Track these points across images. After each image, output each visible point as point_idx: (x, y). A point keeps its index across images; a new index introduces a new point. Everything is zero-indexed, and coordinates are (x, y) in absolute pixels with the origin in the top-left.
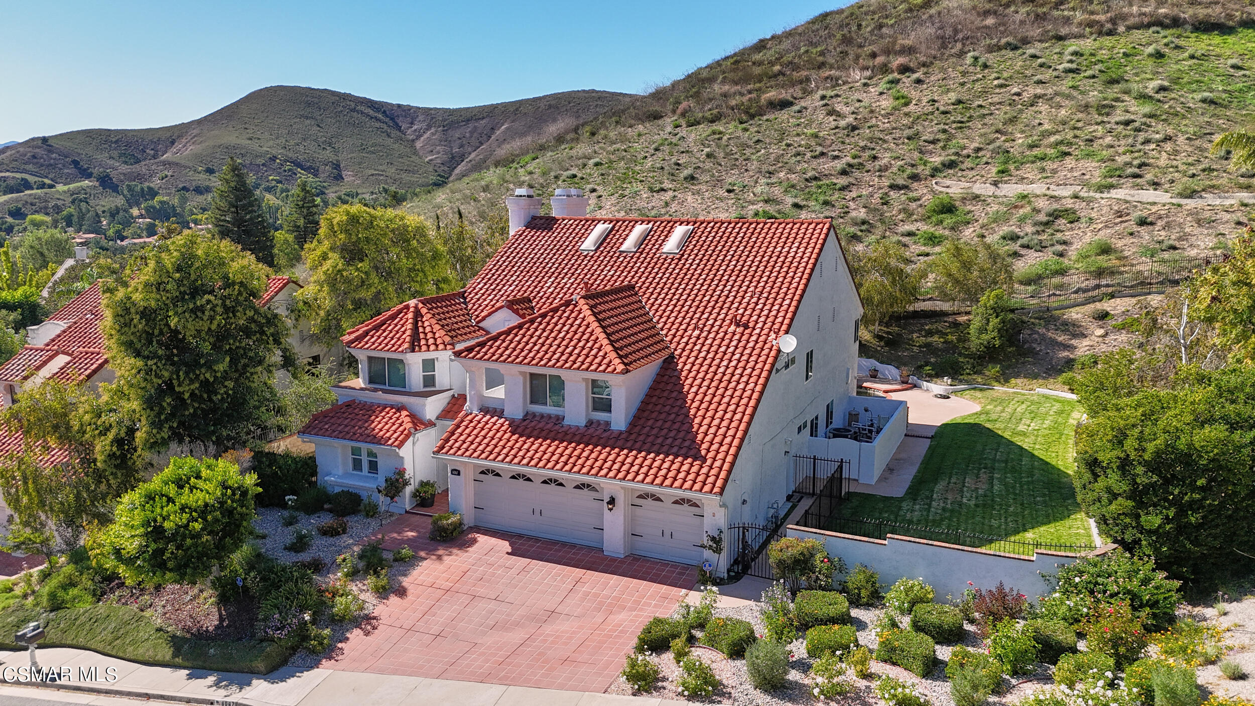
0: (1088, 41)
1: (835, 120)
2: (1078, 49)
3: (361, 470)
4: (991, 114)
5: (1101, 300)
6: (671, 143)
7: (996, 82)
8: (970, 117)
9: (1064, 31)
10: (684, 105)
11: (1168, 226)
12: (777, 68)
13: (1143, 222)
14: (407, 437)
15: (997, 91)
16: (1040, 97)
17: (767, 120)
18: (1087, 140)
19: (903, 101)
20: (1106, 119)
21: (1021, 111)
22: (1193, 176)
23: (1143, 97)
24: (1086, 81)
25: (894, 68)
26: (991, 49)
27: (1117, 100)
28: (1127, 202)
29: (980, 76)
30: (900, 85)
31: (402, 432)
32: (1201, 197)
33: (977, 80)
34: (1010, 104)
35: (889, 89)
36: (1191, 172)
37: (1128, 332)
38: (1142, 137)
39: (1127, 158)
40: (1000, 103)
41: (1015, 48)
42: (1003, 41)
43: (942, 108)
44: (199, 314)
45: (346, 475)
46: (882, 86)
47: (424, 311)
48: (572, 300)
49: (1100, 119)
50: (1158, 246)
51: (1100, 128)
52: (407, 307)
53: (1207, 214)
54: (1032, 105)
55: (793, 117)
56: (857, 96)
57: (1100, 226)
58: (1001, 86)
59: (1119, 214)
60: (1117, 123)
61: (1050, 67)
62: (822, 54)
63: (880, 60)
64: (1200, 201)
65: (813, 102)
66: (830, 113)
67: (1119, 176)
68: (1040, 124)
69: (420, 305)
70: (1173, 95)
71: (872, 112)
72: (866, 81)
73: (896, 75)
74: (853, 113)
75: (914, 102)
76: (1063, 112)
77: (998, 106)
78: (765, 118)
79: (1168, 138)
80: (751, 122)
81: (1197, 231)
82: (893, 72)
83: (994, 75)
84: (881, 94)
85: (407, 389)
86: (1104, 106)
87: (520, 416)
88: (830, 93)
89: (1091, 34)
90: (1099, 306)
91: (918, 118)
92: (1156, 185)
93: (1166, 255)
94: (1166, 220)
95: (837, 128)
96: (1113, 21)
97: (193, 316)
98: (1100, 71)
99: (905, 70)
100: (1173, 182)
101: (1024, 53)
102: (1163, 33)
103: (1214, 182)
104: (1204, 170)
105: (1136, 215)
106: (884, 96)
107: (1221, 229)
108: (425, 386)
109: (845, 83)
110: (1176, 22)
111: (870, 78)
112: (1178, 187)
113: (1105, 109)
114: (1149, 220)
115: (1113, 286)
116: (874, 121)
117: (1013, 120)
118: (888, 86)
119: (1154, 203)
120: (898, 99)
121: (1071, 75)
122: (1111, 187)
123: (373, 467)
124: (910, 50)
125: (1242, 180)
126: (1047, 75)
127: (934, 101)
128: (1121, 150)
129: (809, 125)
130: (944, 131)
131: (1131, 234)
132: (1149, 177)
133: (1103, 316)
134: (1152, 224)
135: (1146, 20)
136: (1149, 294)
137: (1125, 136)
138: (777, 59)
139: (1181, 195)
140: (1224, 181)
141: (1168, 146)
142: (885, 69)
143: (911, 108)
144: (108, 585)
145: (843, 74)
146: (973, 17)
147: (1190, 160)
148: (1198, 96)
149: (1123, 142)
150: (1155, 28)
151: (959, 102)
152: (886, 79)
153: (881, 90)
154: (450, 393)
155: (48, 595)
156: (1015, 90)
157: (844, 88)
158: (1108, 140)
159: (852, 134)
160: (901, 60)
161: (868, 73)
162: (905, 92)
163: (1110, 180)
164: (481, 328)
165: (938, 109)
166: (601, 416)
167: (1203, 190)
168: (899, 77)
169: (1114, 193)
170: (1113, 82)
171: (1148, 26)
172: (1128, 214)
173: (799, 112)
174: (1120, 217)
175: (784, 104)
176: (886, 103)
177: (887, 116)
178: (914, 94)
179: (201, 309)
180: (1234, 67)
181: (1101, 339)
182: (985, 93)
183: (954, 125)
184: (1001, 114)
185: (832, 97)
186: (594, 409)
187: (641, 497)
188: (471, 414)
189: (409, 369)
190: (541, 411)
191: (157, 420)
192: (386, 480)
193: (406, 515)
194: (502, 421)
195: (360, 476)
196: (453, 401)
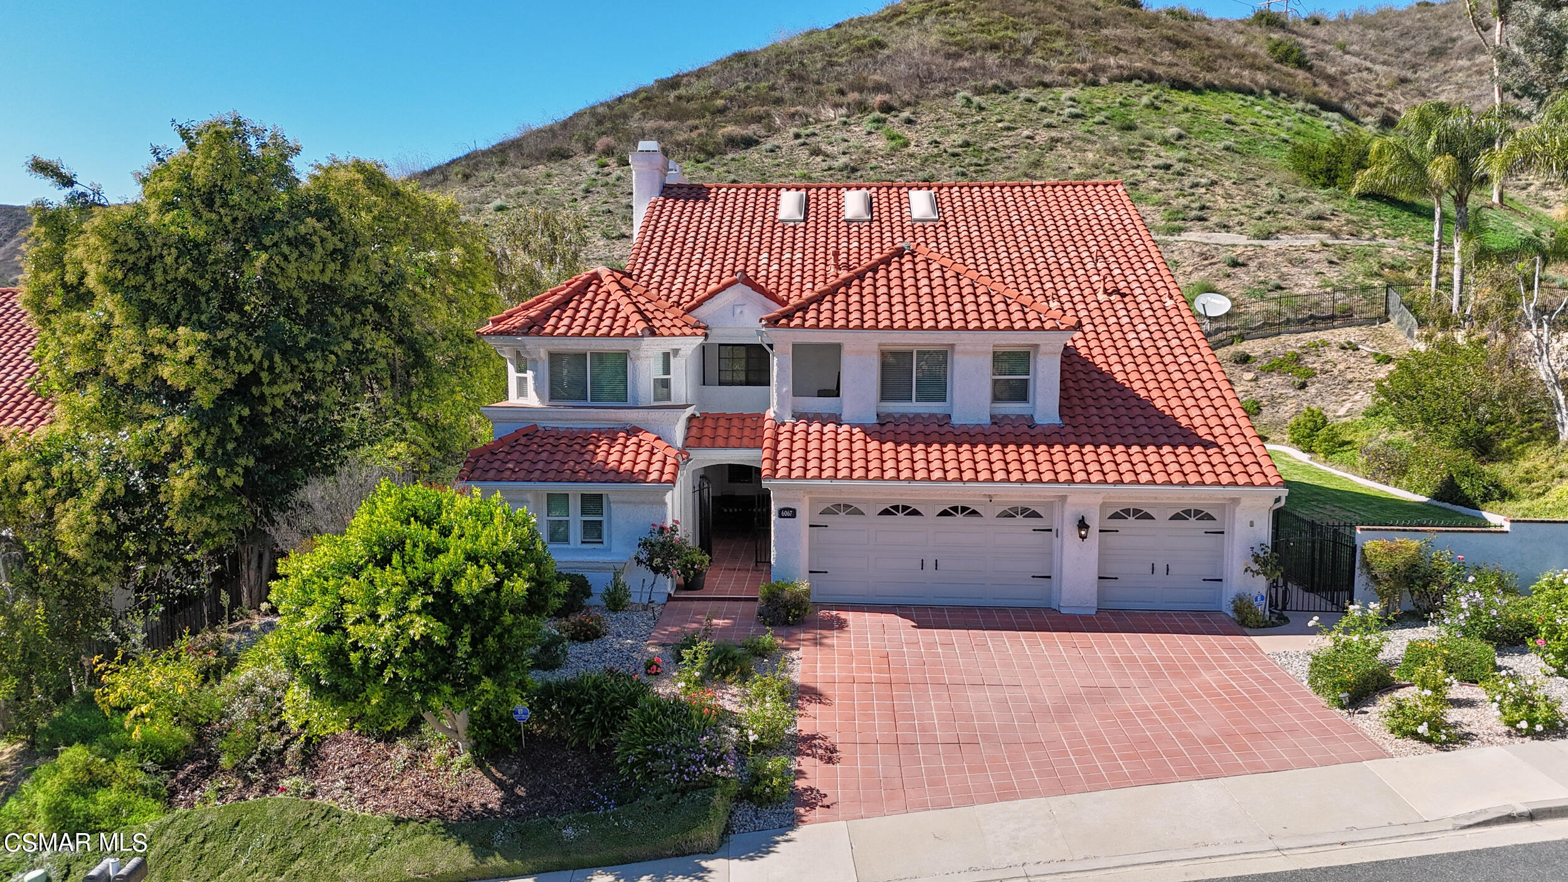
0: (1076, 90)
1: (824, 161)
2: (1073, 95)
3: (566, 540)
4: (1009, 157)
5: (1232, 343)
6: (607, 184)
7: (1000, 125)
8: (987, 160)
9: (1047, 78)
10: (601, 143)
11: (1260, 266)
12: (720, 102)
13: (1235, 264)
14: (678, 466)
15: (1005, 133)
16: (1057, 141)
17: (733, 159)
18: (1131, 184)
19: (901, 141)
20: (1141, 163)
21: (1043, 155)
22: (1260, 218)
23: (1165, 142)
24: (1096, 127)
25: (876, 106)
26: (979, 91)
27: (1143, 145)
28: (1207, 244)
29: (979, 118)
30: (888, 125)
31: (664, 462)
32: (1277, 238)
33: (978, 122)
34: (1027, 148)
35: (878, 128)
36: (1256, 215)
37: (1280, 374)
38: (1187, 181)
39: (1182, 201)
40: (1014, 146)
41: (1005, 92)
42: (991, 83)
43: (950, 150)
46: (867, 125)
48: (904, 249)
49: (1135, 163)
50: (1262, 287)
51: (1139, 172)
52: (596, 276)
53: (1296, 255)
54: (1052, 150)
55: (766, 157)
56: (839, 135)
57: (1190, 269)
58: (1008, 129)
59: (1204, 256)
60: (1155, 167)
61: (1053, 112)
62: (772, 88)
63: (853, 96)
64: (1280, 242)
65: (785, 139)
66: (816, 152)
67: (1184, 219)
68: (1070, 168)
70: (1194, 143)
71: (868, 152)
72: (844, 119)
73: (877, 114)
74: (844, 153)
75: (913, 143)
76: (1090, 155)
77: (1014, 150)
78: (730, 156)
79: (1213, 183)
80: (712, 161)
81: (1293, 270)
82: (873, 110)
83: (994, 118)
84: (870, 133)
85: (630, 403)
86: (1135, 151)
87: (874, 419)
88: (803, 131)
89: (1077, 83)
90: (1232, 349)
91: (926, 160)
92: (1226, 227)
93: (1276, 294)
94: (1257, 261)
95: (830, 169)
96: (1092, 70)
98: (1107, 118)
99: (887, 108)
100: (1242, 224)
101: (1018, 97)
102: (1147, 86)
103: (1283, 224)
104: (1269, 213)
105: (1225, 255)
106: (874, 136)
107: (1318, 267)
108: (656, 399)
109: (818, 121)
110: (1152, 78)
111: (848, 117)
112: (1252, 231)
113: (1136, 153)
114: (1240, 260)
115: (1236, 328)
116: (874, 163)
117: (1037, 164)
118: (875, 125)
119: (1234, 245)
120: (893, 139)
121: (1080, 120)
122: (1180, 230)
123: (593, 532)
124: (887, 88)
125: (1309, 222)
126: (1052, 119)
127: (936, 142)
128: (1173, 193)
129: (792, 164)
130: (964, 174)
131: (1229, 276)
132: (1214, 219)
133: (1244, 360)
134: (1244, 265)
135: (1126, 73)
136: (1279, 334)
137: (1169, 181)
138: (712, 93)
139: (1256, 237)
140: (1291, 222)
141: (1218, 190)
142: (862, 108)
143: (912, 149)
145: (812, 112)
146: (940, 60)
147: (1249, 203)
148: (1221, 146)
149: (1169, 186)
150: (1137, 82)
151: (967, 144)
152: (871, 116)
153: (868, 129)
154: (688, 412)
156: (1026, 133)
157: (819, 126)
158: (1153, 184)
159: (853, 176)
160: (879, 98)
161: (844, 111)
162: (896, 131)
163: (1177, 223)
165: (945, 151)
166: (1013, 408)
167: (1278, 232)
168: (883, 115)
169: (1185, 236)
170: (1130, 128)
171: (1129, 79)
172: (1213, 257)
173: (772, 151)
174: (1206, 259)
175: (749, 143)
176: (880, 143)
177: (889, 156)
178: (909, 134)
180: (1228, 122)
181: (1253, 384)
182: (990, 136)
183: (972, 169)
184: (1022, 157)
185: (808, 136)
186: (996, 398)
187: (1116, 516)
188: (784, 424)
189: (635, 369)
190: (902, 411)
191: (220, 452)
192: (644, 544)
193: (671, 603)
194: (846, 427)
195: (568, 549)
196: (695, 422)
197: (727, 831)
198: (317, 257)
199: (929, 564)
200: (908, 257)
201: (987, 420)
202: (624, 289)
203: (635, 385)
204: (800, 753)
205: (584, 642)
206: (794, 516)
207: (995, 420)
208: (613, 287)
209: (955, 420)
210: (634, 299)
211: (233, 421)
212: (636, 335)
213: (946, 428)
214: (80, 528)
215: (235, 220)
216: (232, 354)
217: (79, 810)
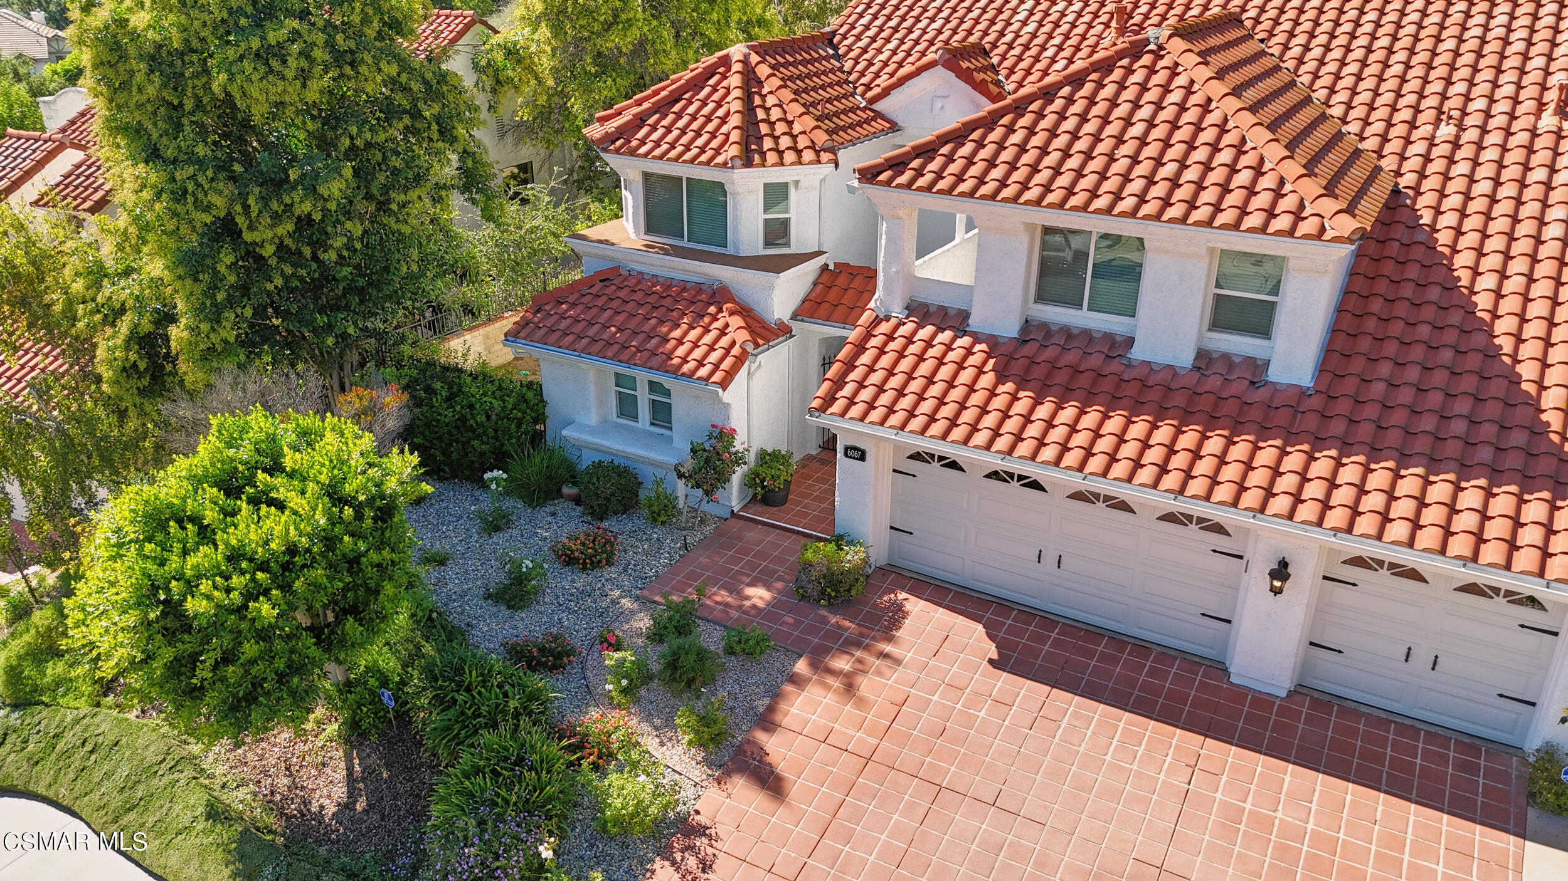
3: (635, 418)
14: (740, 360)
31: (728, 351)
44: (274, 63)
45: (605, 426)
47: (763, 71)
48: (1147, 42)
52: (726, 61)
69: (754, 58)
85: (730, 250)
87: (1010, 329)
97: (263, 69)
108: (768, 243)
123: (662, 414)
154: (819, 261)
164: (879, 115)
166: (1237, 344)
179: (279, 52)
186: (1218, 323)
187: (1356, 561)
188: (887, 318)
189: (735, 205)
190: (1060, 321)
191: (208, 303)
192: (695, 450)
193: (733, 522)
194: (966, 341)
195: (633, 430)
196: (826, 274)
198: (290, 74)
199: (1050, 560)
200: (1146, 59)
201: (1185, 358)
202: (751, 80)
203: (735, 227)
205: (584, 569)
206: (862, 457)
207: (1204, 359)
208: (735, 80)
209: (1137, 353)
210: (757, 100)
211: (221, 268)
212: (725, 165)
213: (1114, 366)
215: (204, 24)
216: (190, 199)
217: (30, 678)
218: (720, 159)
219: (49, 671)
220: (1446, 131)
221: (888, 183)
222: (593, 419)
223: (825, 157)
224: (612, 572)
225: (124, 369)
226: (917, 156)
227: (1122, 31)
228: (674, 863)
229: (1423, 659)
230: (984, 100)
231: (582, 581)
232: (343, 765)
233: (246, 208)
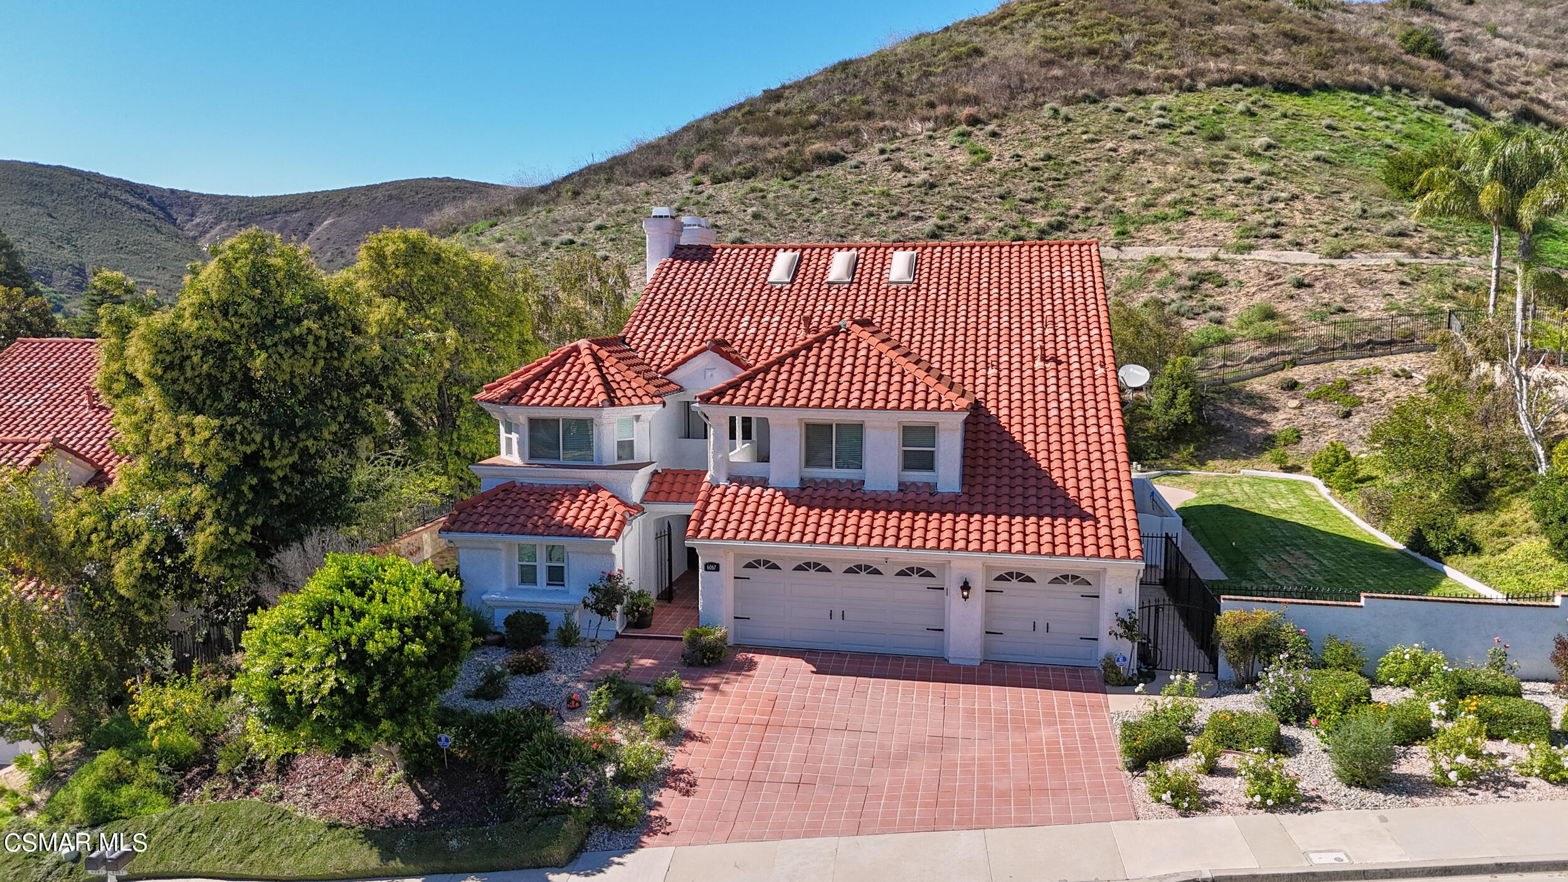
0: (1170, 96)
1: (905, 177)
2: (1165, 104)
3: (535, 582)
4: (1089, 171)
5: (1282, 369)
6: (698, 202)
7: (1085, 137)
8: (1066, 174)
9: (1142, 85)
10: (698, 161)
11: (1327, 288)
12: (813, 118)
13: (1300, 285)
14: (623, 523)
15: (1089, 146)
16: (1140, 153)
17: (818, 176)
18: (1208, 199)
19: (983, 155)
20: (1222, 177)
21: (1123, 169)
22: (1336, 235)
23: (1252, 154)
24: (1183, 138)
25: (962, 119)
26: (1068, 101)
27: (1227, 157)
28: (1275, 264)
29: (1065, 130)
30: (973, 139)
31: (613, 519)
32: (1351, 257)
33: (1062, 134)
34: (1108, 161)
35: (962, 143)
36: (1333, 232)
37: (1326, 402)
38: (1267, 196)
39: (1258, 217)
40: (1096, 159)
41: (1095, 101)
42: (1081, 92)
43: (1030, 164)
45: (510, 590)
46: (952, 139)
47: (603, 354)
48: (840, 327)
49: (1215, 176)
50: (1324, 309)
51: (1218, 186)
52: (576, 349)
53: (1366, 275)
54: (1133, 162)
55: (850, 173)
56: (923, 150)
57: (1253, 289)
58: (1092, 141)
59: (1270, 276)
60: (1236, 181)
61: (1141, 122)
62: (865, 102)
63: (942, 109)
64: (1352, 261)
65: (870, 155)
66: (898, 168)
67: (1256, 237)
68: (1149, 182)
69: (595, 347)
70: (1283, 153)
71: (949, 167)
72: (930, 133)
73: (964, 127)
74: (925, 169)
75: (995, 157)
76: (1171, 168)
77: (1094, 163)
78: (815, 174)
79: (1294, 197)
80: (798, 178)
81: (1361, 292)
82: (960, 123)
83: (1080, 130)
84: (953, 147)
85: (597, 462)
86: (1217, 163)
87: (795, 484)
88: (889, 147)
89: (1172, 89)
90: (1282, 375)
91: (1006, 175)
92: (1299, 245)
93: (1337, 318)
94: (1324, 281)
95: (909, 185)
96: (1190, 75)
97: (291, 352)
98: (1196, 127)
99: (974, 121)
100: (1316, 242)
101: (1107, 107)
102: (1247, 91)
103: (1360, 241)
104: (1346, 229)
105: (1291, 276)
106: (957, 151)
107: (1386, 289)
108: (620, 458)
109: (904, 135)
110: (1254, 81)
111: (934, 130)
112: (1325, 248)
113: (1218, 166)
114: (1306, 281)
115: (1289, 353)
116: (953, 178)
117: (1116, 178)
118: (960, 139)
119: (1305, 265)
120: (975, 153)
121: (1167, 131)
122: (1251, 248)
123: (556, 575)
124: (976, 100)
125: (1389, 239)
126: (1139, 130)
127: (1018, 156)
128: (1249, 209)
129: (874, 181)
130: (1041, 189)
131: (1292, 297)
132: (1289, 237)
133: (1292, 386)
134: (1310, 286)
135: (1226, 77)
136: (1334, 359)
137: (1248, 195)
138: (808, 108)
139: (1329, 255)
140: (1369, 239)
141: (1298, 205)
142: (950, 120)
143: (993, 163)
144: (183, 776)
145: (900, 126)
146: (1033, 68)
147: (1327, 219)
148: (1310, 155)
149: (1247, 201)
150: (1237, 86)
151: (1049, 158)
152: (956, 130)
153: (952, 143)
154: (650, 469)
155: (85, 800)
156: (1110, 145)
157: (905, 141)
158: (1231, 198)
159: (931, 192)
160: (967, 111)
161: (931, 125)
162: (980, 145)
163: (1247, 241)
164: (670, 382)
165: (1026, 165)
166: (919, 476)
167: (1353, 250)
168: (969, 129)
169: (1255, 254)
170: (1216, 138)
171: (1229, 83)
172: (1280, 277)
173: (856, 167)
174: (1272, 279)
175: (835, 159)
176: (962, 158)
177: (969, 171)
178: (992, 148)
179: (301, 341)
180: (1329, 127)
181: (1297, 411)
182: (1074, 148)
183: (1051, 183)
184: (1103, 170)
185: (893, 151)
186: (906, 467)
187: (1000, 578)
188: (718, 486)
189: (599, 432)
190: (823, 476)
191: (233, 513)
192: (593, 590)
193: (619, 640)
194: (770, 491)
195: (534, 590)
196: (657, 478)
197: (581, 848)
199: (837, 615)
200: (842, 336)
201: (894, 487)
202: (597, 361)
203: (599, 448)
204: (665, 785)
205: (529, 675)
206: (717, 569)
207: (903, 487)
208: (588, 359)
209: (867, 487)
210: (605, 371)
211: (245, 488)
212: (597, 405)
213: (858, 494)
214: (128, 573)
216: (238, 437)
217: (107, 801)
218: (593, 402)
219: (124, 793)
220: (992, 372)
221: (718, 402)
222: (504, 586)
223: (657, 400)
224: (550, 675)
225: (141, 576)
226: (731, 388)
227: (808, 331)
228: (671, 787)
229: (1041, 627)
230: (739, 369)
231: (531, 680)
232: (412, 794)
233: (272, 443)
